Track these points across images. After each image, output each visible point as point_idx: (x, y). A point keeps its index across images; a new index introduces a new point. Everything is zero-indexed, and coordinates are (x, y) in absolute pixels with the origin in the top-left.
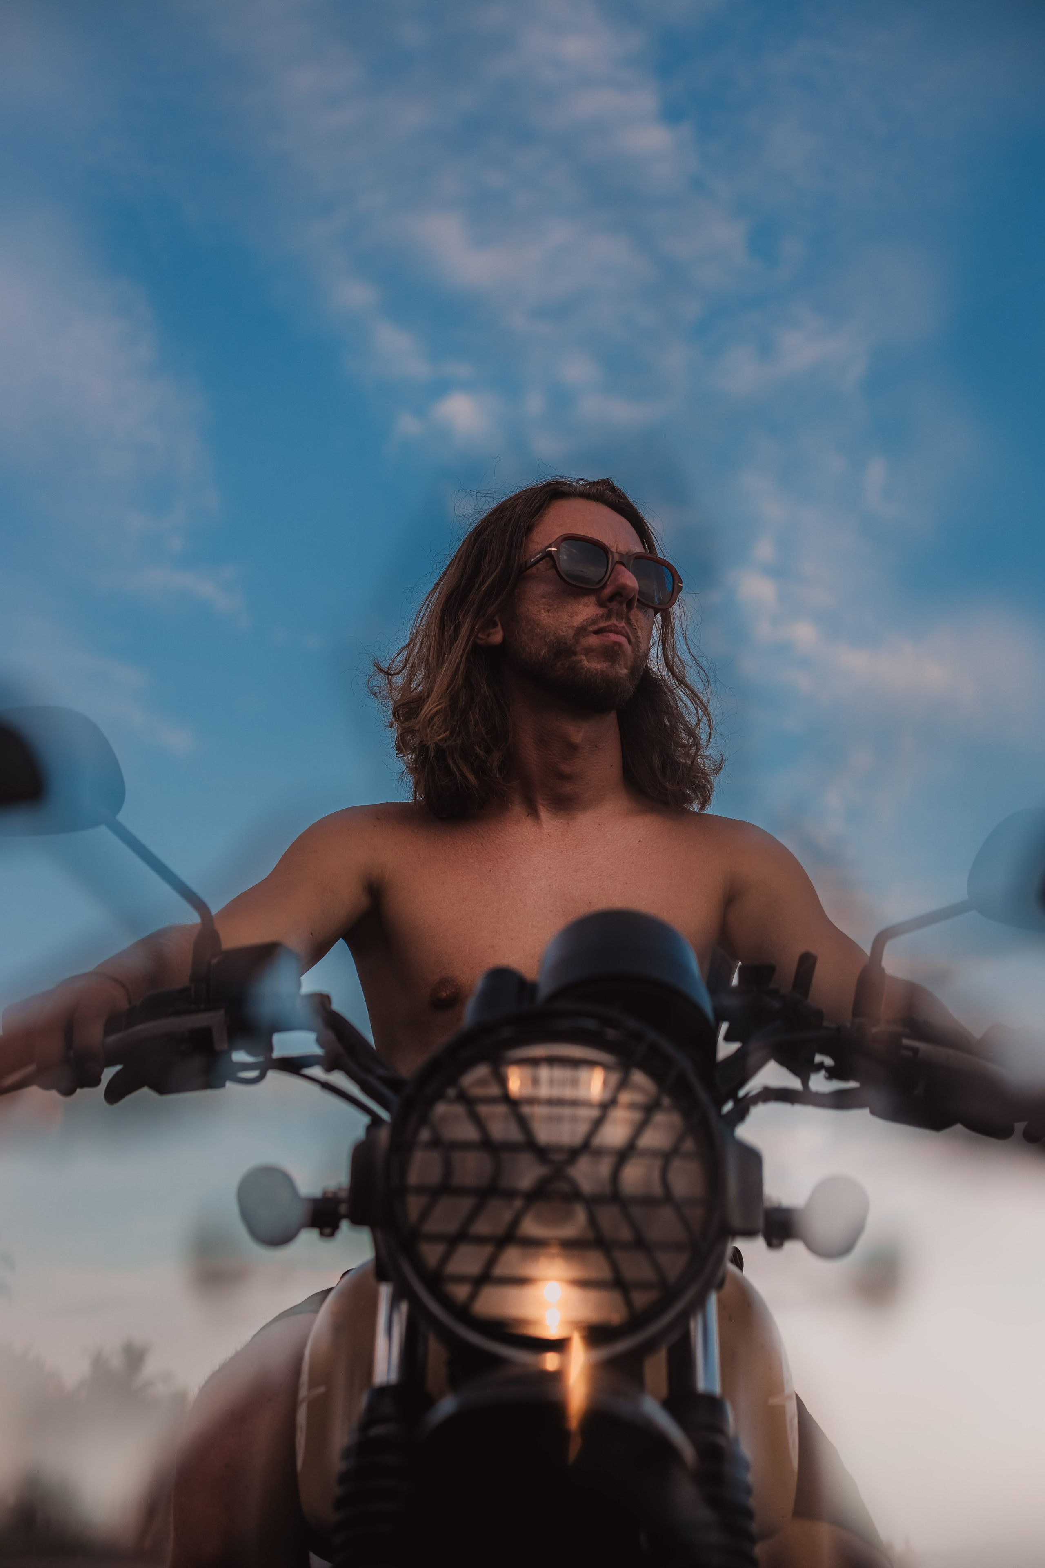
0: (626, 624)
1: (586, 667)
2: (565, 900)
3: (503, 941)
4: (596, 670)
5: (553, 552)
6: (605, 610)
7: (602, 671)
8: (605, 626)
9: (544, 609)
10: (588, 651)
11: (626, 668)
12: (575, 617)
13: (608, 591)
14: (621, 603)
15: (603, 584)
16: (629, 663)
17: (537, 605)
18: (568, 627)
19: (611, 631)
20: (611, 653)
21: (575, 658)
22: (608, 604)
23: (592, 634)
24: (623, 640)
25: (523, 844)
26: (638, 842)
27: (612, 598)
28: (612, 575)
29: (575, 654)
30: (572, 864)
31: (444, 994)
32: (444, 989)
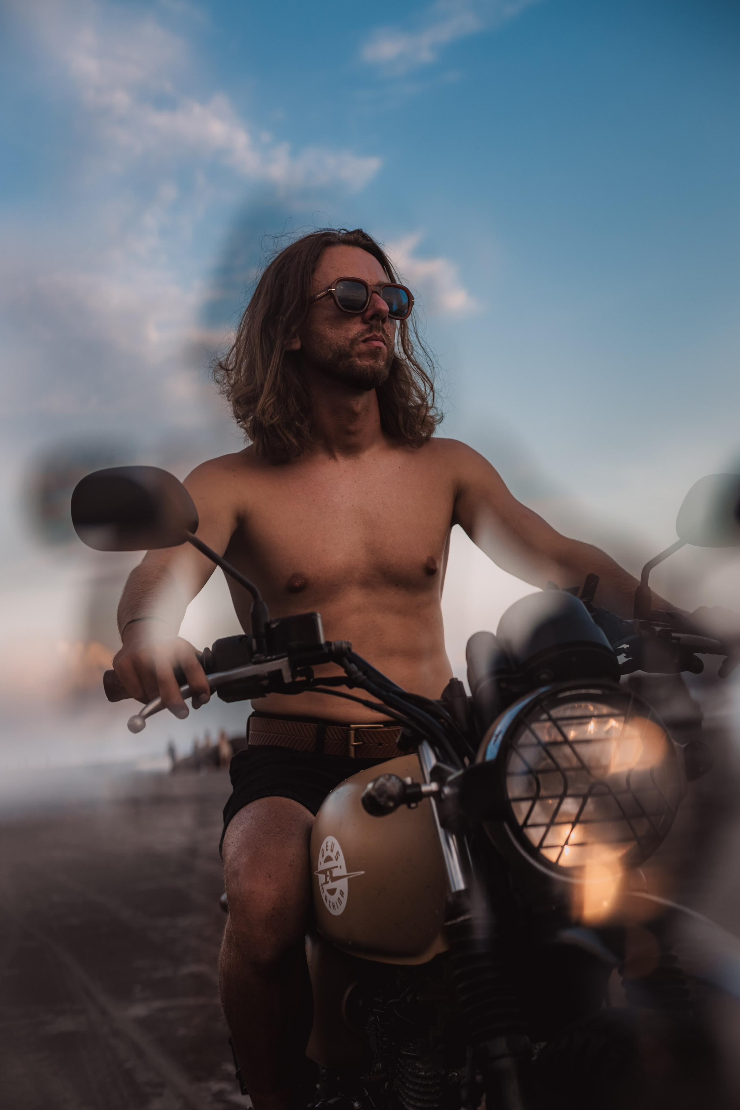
0: (382, 333)
1: (359, 365)
2: (363, 514)
3: (330, 546)
4: (366, 366)
5: (332, 291)
6: (368, 325)
7: (370, 366)
8: (369, 337)
9: (328, 327)
10: (360, 355)
11: (384, 361)
12: (349, 332)
13: (369, 313)
14: (378, 320)
15: (365, 309)
16: (385, 357)
17: (323, 325)
18: (345, 339)
19: (373, 340)
20: (374, 354)
21: (352, 359)
22: (370, 322)
23: (361, 343)
24: (381, 344)
25: (331, 479)
26: (398, 468)
27: (372, 318)
28: (371, 301)
29: (351, 356)
30: (364, 489)
31: (298, 584)
32: (297, 581)
